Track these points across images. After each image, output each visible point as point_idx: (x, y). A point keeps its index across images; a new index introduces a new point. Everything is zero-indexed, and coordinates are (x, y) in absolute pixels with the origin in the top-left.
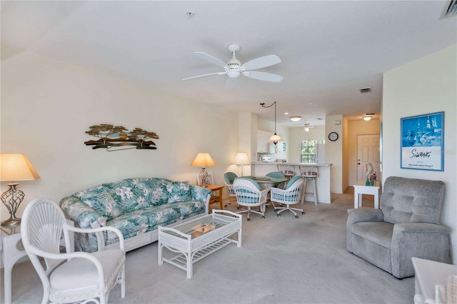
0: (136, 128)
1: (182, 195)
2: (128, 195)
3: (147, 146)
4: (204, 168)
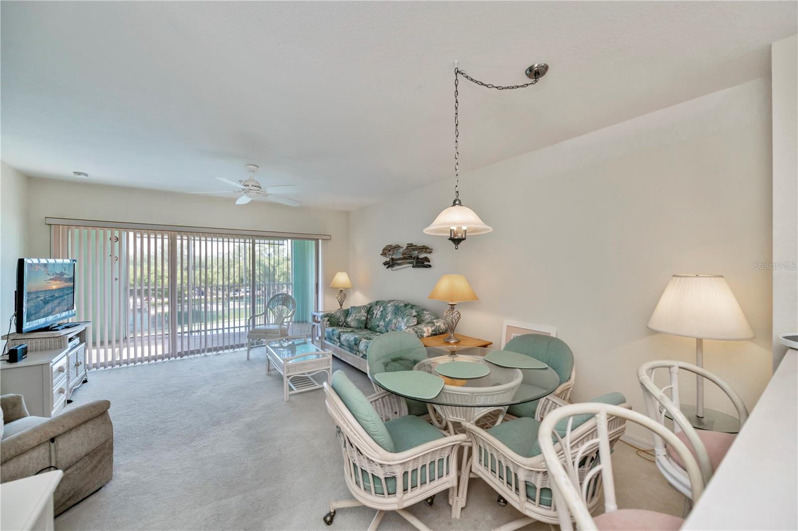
0: (408, 244)
3: (422, 263)
4: (454, 305)
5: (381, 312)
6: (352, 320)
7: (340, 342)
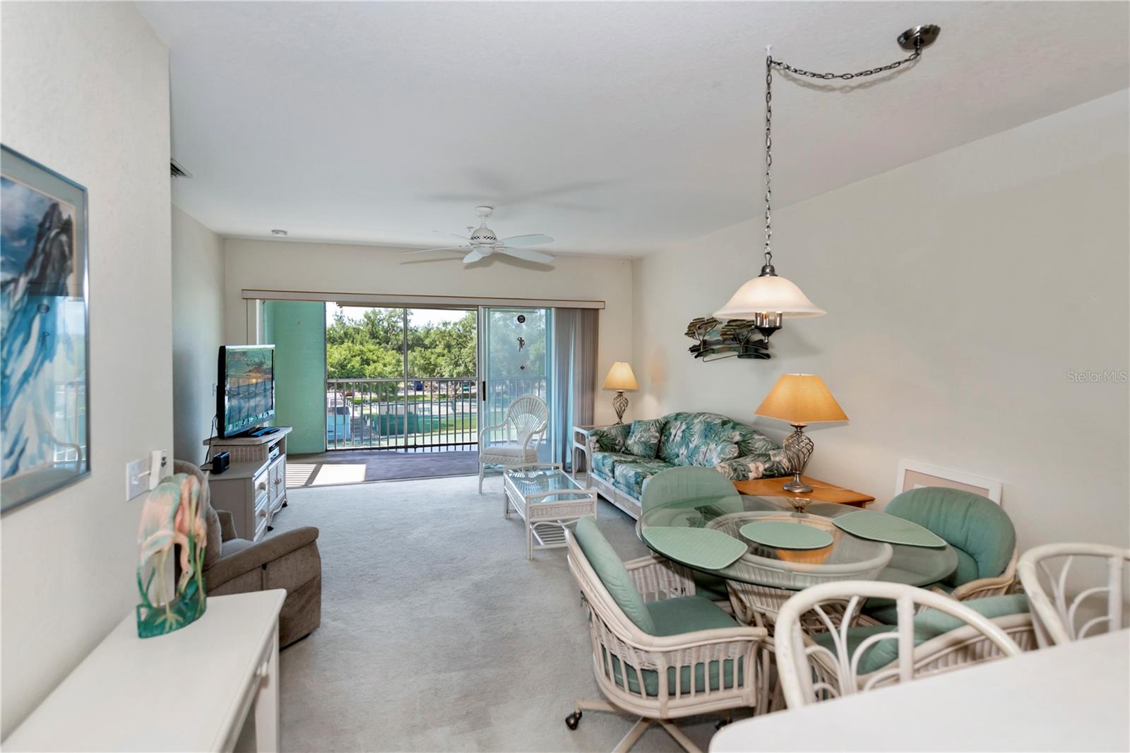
3: (753, 351)
4: (802, 427)
5: (683, 431)
6: (635, 442)
7: (614, 478)
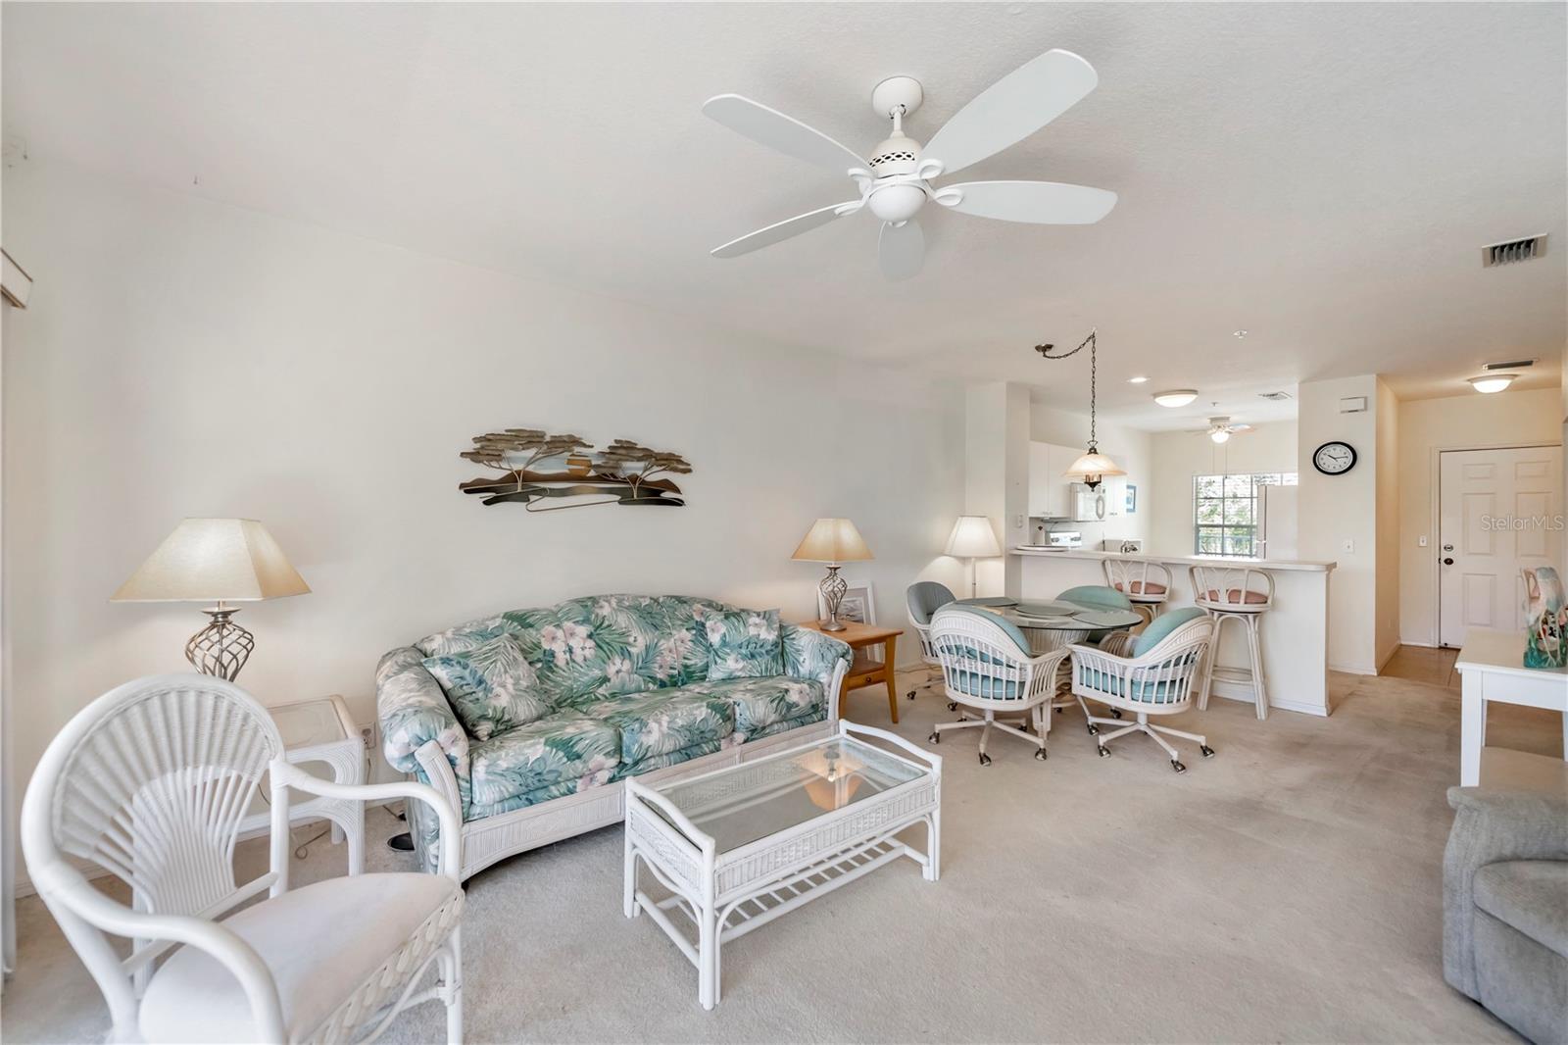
0: (616, 441)
1: (753, 656)
2: (578, 651)
3: (654, 495)
4: (836, 568)
5: (590, 637)
7: (623, 761)
